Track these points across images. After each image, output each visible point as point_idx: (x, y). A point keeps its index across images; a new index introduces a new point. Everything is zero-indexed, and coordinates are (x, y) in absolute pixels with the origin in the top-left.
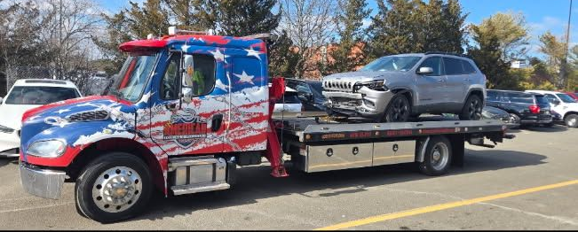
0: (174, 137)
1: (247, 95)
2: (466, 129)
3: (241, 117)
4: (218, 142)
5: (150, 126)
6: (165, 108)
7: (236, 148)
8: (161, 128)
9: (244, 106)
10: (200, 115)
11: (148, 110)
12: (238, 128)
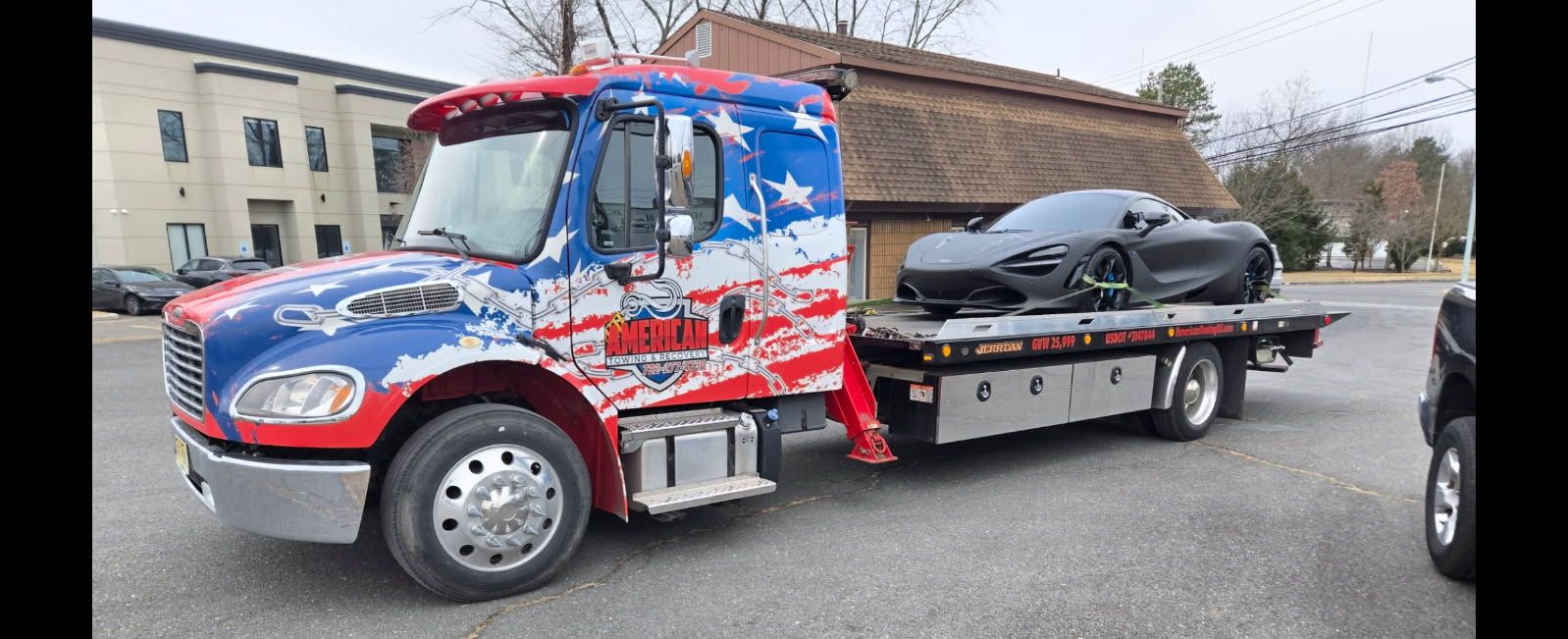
0: (632, 359)
1: (800, 243)
2: (1255, 325)
3: (788, 300)
4: (737, 372)
5: (570, 329)
6: (604, 277)
7: (778, 386)
8: (598, 335)
9: (794, 271)
10: (693, 297)
11: (563, 282)
12: (780, 333)
